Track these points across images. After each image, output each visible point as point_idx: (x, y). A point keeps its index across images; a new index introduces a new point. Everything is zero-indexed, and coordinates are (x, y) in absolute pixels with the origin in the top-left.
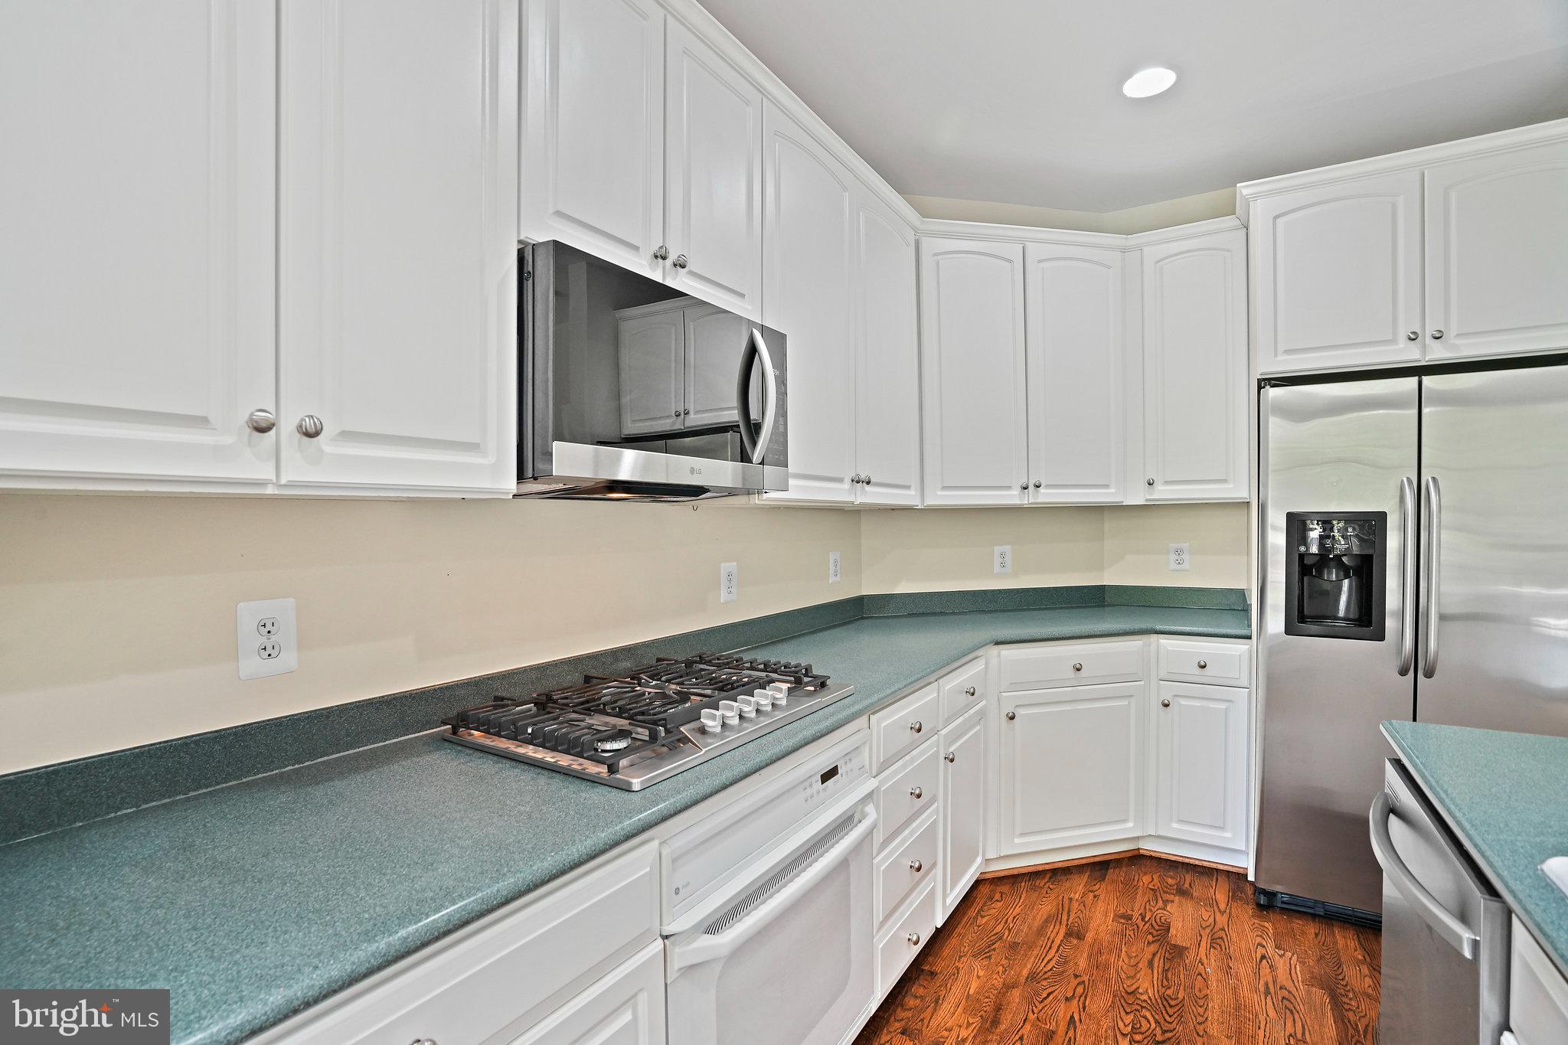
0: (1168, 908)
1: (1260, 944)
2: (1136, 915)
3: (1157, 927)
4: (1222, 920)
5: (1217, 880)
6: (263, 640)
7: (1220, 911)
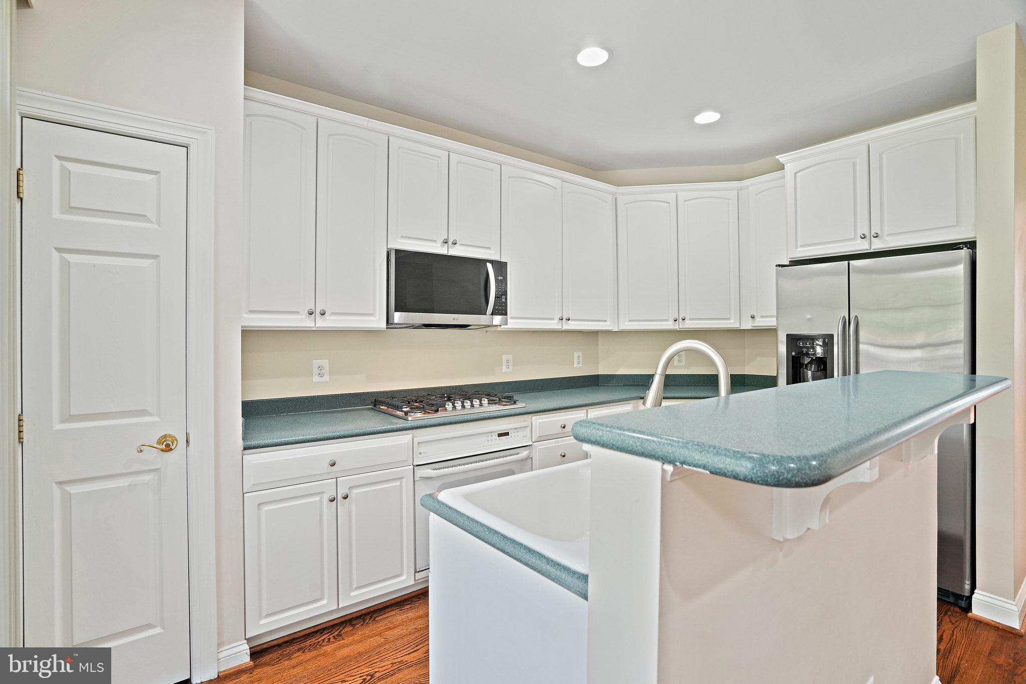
6: (319, 372)
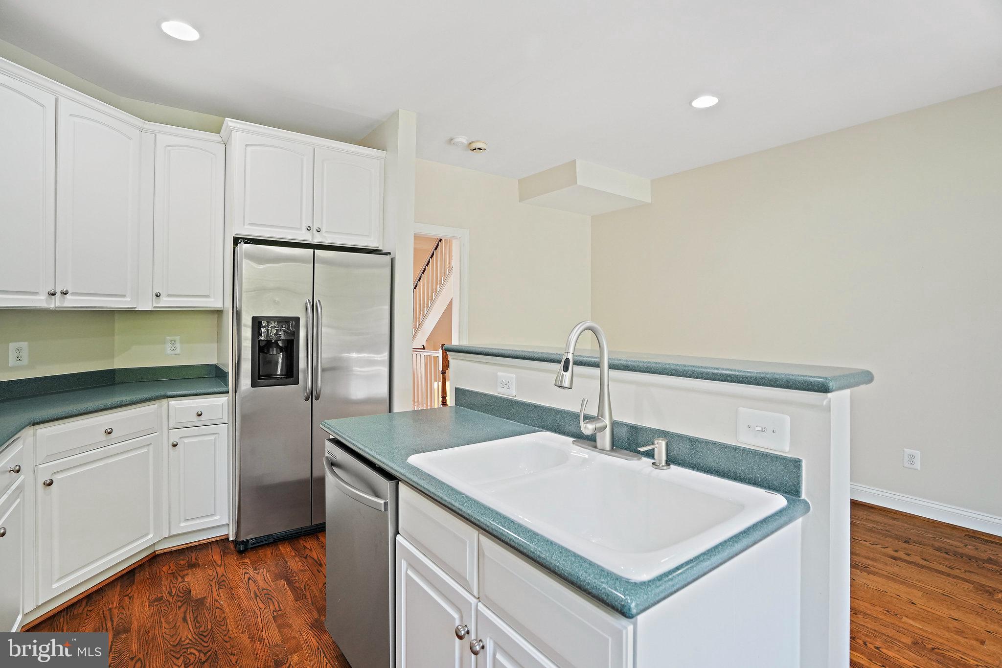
0: (186, 580)
1: (245, 573)
2: (165, 595)
3: (182, 595)
4: (221, 570)
5: (212, 548)
7: (218, 566)
